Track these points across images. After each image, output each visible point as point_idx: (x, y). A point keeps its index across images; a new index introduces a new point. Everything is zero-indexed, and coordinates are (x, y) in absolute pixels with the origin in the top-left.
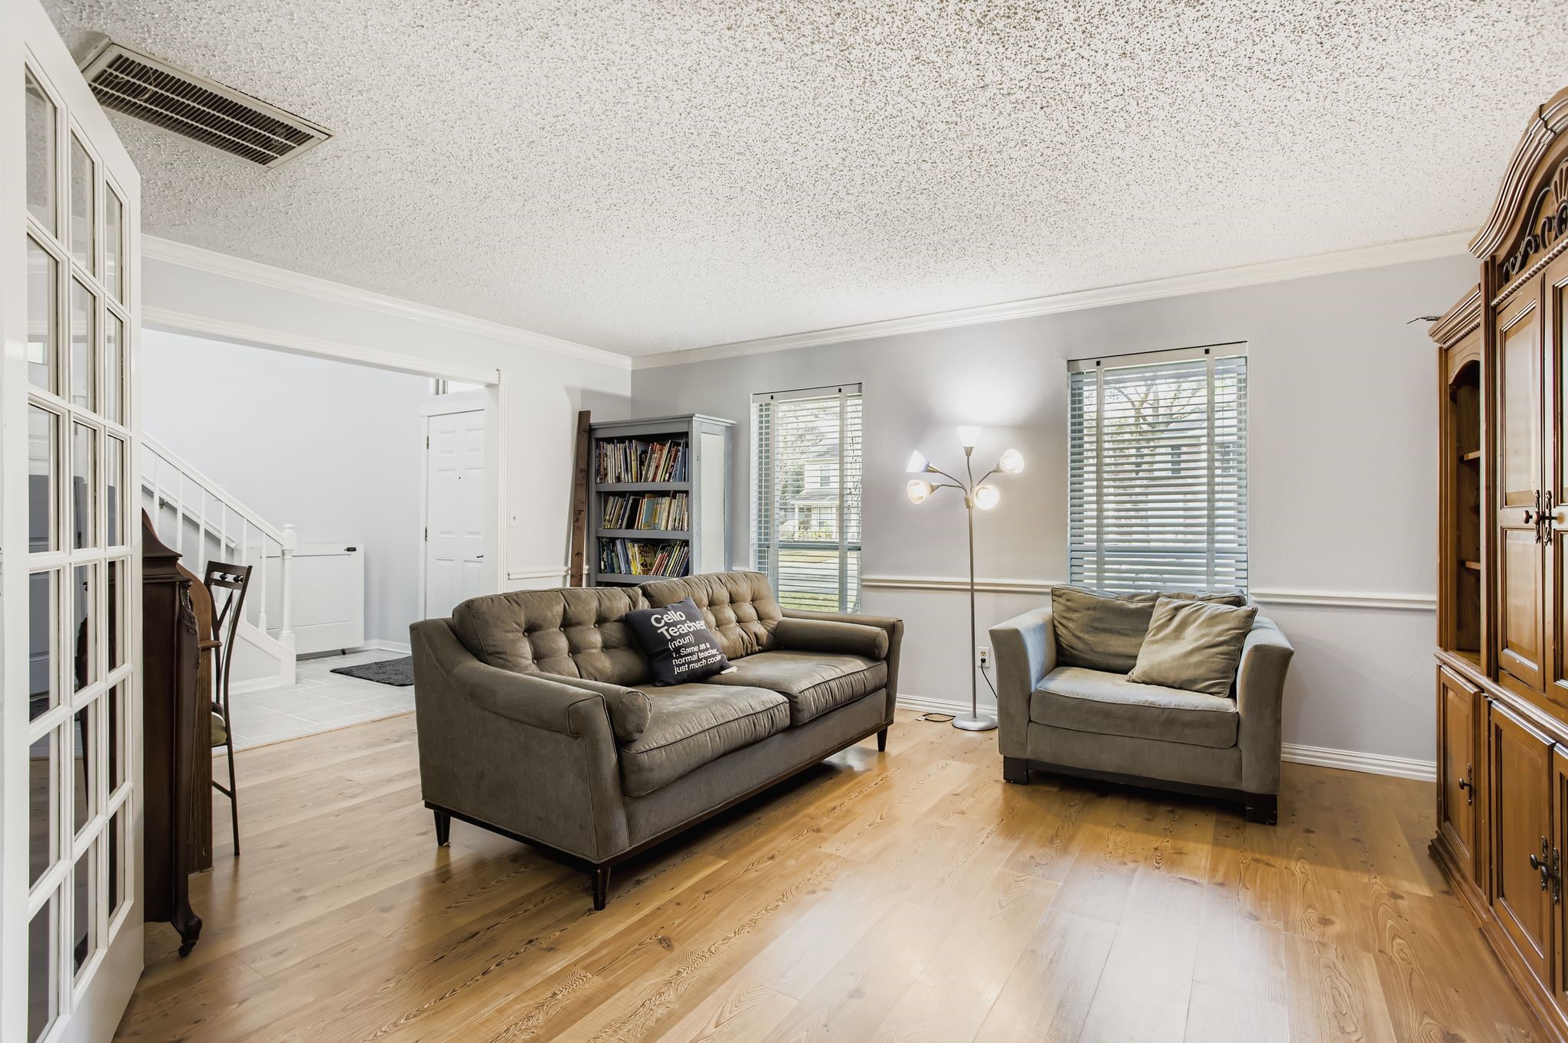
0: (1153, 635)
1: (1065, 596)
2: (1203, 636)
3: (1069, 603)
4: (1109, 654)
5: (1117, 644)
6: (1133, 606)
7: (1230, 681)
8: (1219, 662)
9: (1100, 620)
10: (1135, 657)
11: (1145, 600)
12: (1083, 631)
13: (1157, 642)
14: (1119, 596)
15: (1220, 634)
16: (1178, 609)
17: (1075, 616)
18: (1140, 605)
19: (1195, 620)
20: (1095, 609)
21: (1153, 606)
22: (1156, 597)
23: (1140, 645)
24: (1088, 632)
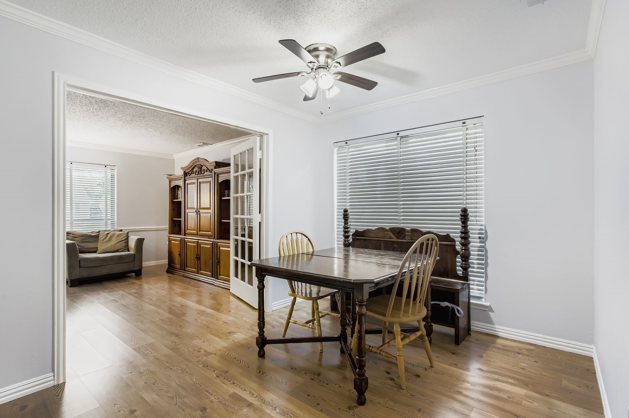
0: (102, 241)
1: (72, 234)
2: (118, 239)
3: (74, 236)
4: (89, 248)
5: (91, 245)
6: (93, 234)
7: (127, 248)
8: (124, 245)
9: (85, 239)
10: (97, 248)
11: (96, 233)
12: (79, 243)
13: (103, 243)
14: (89, 233)
15: (123, 238)
16: (108, 234)
17: (76, 239)
18: (96, 234)
19: (114, 236)
20: (83, 236)
21: (99, 234)
22: (99, 232)
23: (98, 244)
24: (81, 243)
